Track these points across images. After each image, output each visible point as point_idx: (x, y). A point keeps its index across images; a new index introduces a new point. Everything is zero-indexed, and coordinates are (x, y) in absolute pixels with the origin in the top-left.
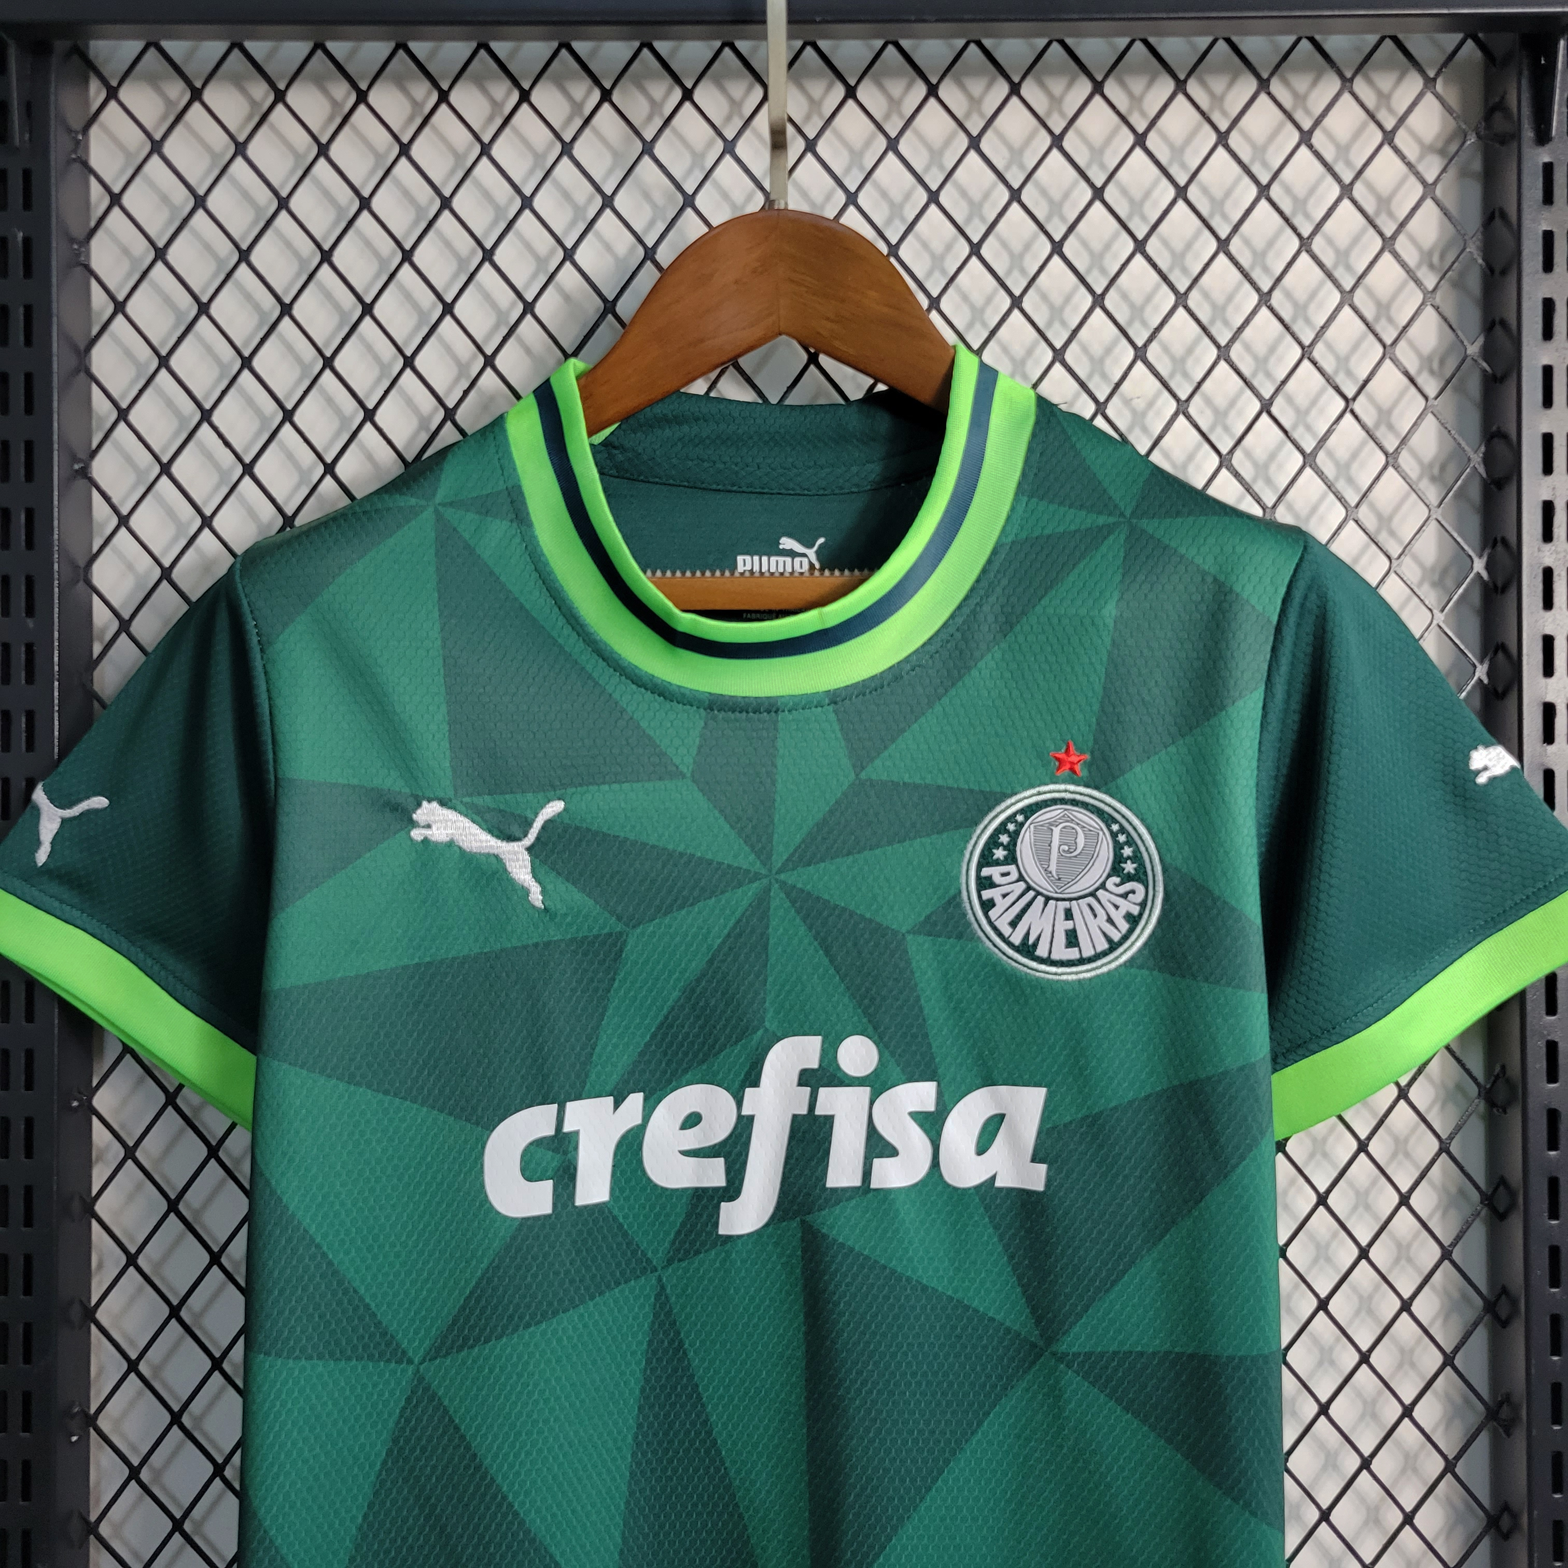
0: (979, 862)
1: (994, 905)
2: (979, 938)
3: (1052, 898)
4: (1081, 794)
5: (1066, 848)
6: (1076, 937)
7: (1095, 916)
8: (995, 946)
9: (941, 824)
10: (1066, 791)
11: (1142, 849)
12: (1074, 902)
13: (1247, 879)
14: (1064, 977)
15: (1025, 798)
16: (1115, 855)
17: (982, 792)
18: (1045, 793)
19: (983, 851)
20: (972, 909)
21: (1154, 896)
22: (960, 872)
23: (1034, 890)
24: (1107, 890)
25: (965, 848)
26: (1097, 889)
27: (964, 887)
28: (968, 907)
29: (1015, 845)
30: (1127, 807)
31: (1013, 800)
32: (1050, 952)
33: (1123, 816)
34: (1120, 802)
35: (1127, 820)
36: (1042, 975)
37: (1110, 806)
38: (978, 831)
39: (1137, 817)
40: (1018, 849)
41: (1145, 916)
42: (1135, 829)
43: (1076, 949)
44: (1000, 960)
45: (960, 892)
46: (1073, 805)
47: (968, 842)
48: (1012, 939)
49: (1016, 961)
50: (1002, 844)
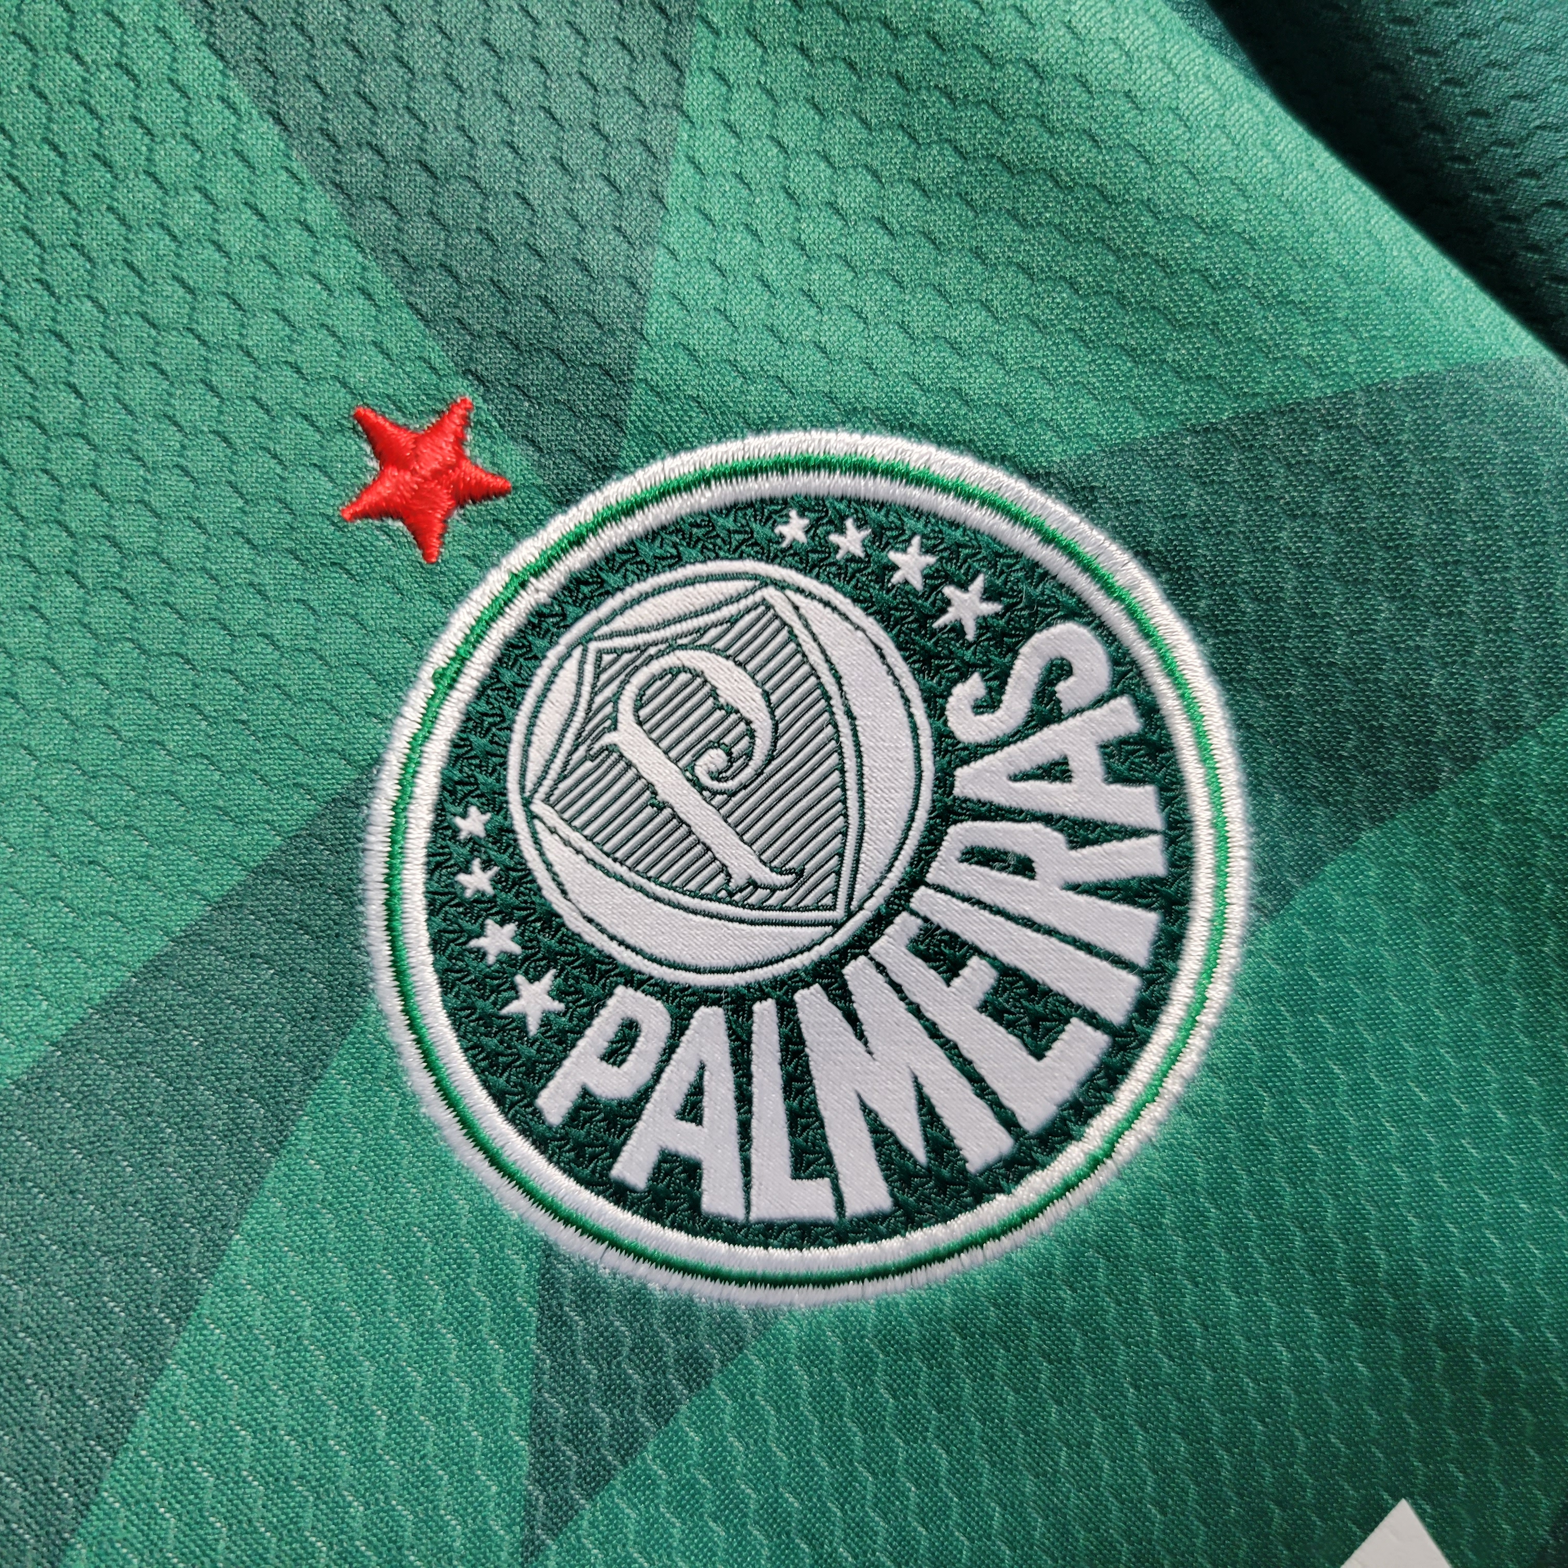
0: (499, 1097)
1: (693, 1170)
2: (757, 1312)
3: (844, 954)
4: (577, 541)
5: (715, 758)
6: (1035, 989)
7: (1025, 867)
8: (826, 1281)
9: (254, 1109)
10: (520, 583)
11: (947, 505)
12: (922, 898)
13: (1366, 247)
14: (1129, 1144)
15: (418, 742)
16: (884, 617)
17: (267, 871)
18: (461, 659)
19: (472, 1050)
20: (639, 1255)
21: (1132, 613)
22: (477, 1189)
23: (760, 992)
24: (976, 752)
25: (409, 1100)
26: (944, 781)
27: (541, 1220)
28: (626, 1264)
29: (551, 919)
30: (761, 427)
31: (388, 787)
32: (1008, 1121)
33: (782, 467)
34: (724, 433)
35: (807, 465)
36: (1060, 1208)
37: (704, 480)
38: (393, 1004)
39: (826, 423)
40: (575, 923)
41: (1169, 702)
42: (859, 468)
43: (1076, 1025)
44: (886, 1308)
45: (549, 1251)
46: (588, 604)
47: (394, 1076)
48: (856, 1206)
49: (939, 1257)
50: (509, 962)
